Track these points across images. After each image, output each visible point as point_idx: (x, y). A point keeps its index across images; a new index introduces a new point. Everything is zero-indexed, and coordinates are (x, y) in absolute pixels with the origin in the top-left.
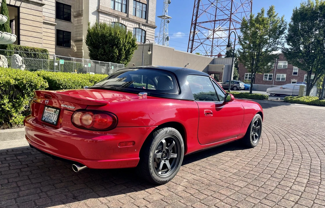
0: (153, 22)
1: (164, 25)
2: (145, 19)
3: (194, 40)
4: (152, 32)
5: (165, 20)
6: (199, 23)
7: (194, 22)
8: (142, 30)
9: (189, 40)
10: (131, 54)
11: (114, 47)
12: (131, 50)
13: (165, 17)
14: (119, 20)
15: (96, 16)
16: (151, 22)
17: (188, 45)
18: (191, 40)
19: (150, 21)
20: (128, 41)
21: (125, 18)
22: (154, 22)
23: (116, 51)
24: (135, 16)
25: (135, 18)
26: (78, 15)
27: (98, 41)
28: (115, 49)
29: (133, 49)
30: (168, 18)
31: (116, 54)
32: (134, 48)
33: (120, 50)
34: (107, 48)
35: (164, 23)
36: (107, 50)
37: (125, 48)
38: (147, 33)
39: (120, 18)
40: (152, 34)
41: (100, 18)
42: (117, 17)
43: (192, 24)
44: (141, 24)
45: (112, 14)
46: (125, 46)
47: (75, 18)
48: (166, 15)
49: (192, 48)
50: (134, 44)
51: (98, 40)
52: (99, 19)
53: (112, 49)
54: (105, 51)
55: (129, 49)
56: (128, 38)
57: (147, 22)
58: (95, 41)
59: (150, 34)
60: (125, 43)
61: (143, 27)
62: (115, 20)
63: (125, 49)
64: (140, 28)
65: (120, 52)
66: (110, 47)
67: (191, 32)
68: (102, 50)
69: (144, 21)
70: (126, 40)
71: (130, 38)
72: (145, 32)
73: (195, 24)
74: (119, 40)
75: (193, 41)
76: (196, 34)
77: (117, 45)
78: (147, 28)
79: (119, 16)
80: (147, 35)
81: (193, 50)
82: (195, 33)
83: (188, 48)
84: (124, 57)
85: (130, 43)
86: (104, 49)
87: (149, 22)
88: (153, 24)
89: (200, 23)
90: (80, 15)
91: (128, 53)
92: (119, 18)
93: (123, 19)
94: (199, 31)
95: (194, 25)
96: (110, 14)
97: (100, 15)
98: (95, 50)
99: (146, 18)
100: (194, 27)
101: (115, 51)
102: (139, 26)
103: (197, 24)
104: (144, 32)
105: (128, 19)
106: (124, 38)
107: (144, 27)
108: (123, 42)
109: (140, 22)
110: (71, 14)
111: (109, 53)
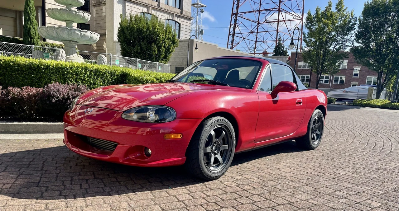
0: (188, 12)
1: (197, 15)
2: (180, 9)
3: (235, 35)
4: (187, 24)
5: (198, 9)
6: (241, 13)
7: (235, 12)
8: (176, 22)
9: (229, 34)
10: (171, 52)
11: (153, 44)
12: (172, 48)
13: (199, 6)
14: (148, 10)
15: (122, 5)
16: (187, 12)
17: (228, 41)
18: (231, 34)
19: (185, 11)
20: (169, 37)
21: (156, 8)
22: (190, 13)
23: (155, 48)
24: (168, 5)
25: (167, 8)
26: (99, 4)
27: (133, 37)
28: (154, 46)
29: (173, 46)
30: (202, 6)
31: (155, 53)
32: (175, 45)
33: (159, 48)
34: (144, 45)
35: (196, 13)
36: (144, 48)
37: (164, 44)
38: (181, 26)
39: (151, 8)
40: (188, 27)
41: (127, 7)
42: (147, 6)
43: (232, 14)
44: (175, 15)
45: (141, 3)
46: (165, 43)
47: (95, 7)
48: (199, 3)
49: (232, 44)
50: (175, 40)
51: (134, 35)
52: (125, 9)
53: (150, 46)
54: (141, 48)
55: (169, 46)
56: (168, 33)
57: (181, 12)
58: (130, 36)
59: (185, 27)
60: (164, 39)
61: (176, 19)
62: (145, 10)
63: (164, 47)
64: (174, 19)
65: (159, 50)
66: (148, 44)
67: (231, 24)
68: (138, 48)
69: (178, 11)
70: (166, 35)
71: (170, 33)
72: (180, 24)
73: (236, 14)
74: (158, 36)
75: (233, 35)
76: (238, 26)
77: (156, 41)
78: (182, 20)
79: (148, 5)
80: (181, 29)
81: (233, 46)
82: (236, 25)
83: (228, 44)
84: (163, 56)
85: (170, 39)
86: (140, 46)
87: (184, 13)
88: (189, 15)
89: (243, 13)
90: (101, 3)
91: (168, 51)
92: (149, 8)
93: (154, 9)
94: (241, 23)
95: (235, 16)
96: (139, 2)
97: (127, 4)
98: (130, 48)
99: (181, 7)
100: (234, 18)
101: (153, 49)
102: (173, 17)
103: (238, 15)
104: (178, 25)
105: (160, 9)
106: (163, 34)
107: (179, 19)
108: (163, 38)
109: (173, 13)
110: (89, 2)
111: (146, 51)
